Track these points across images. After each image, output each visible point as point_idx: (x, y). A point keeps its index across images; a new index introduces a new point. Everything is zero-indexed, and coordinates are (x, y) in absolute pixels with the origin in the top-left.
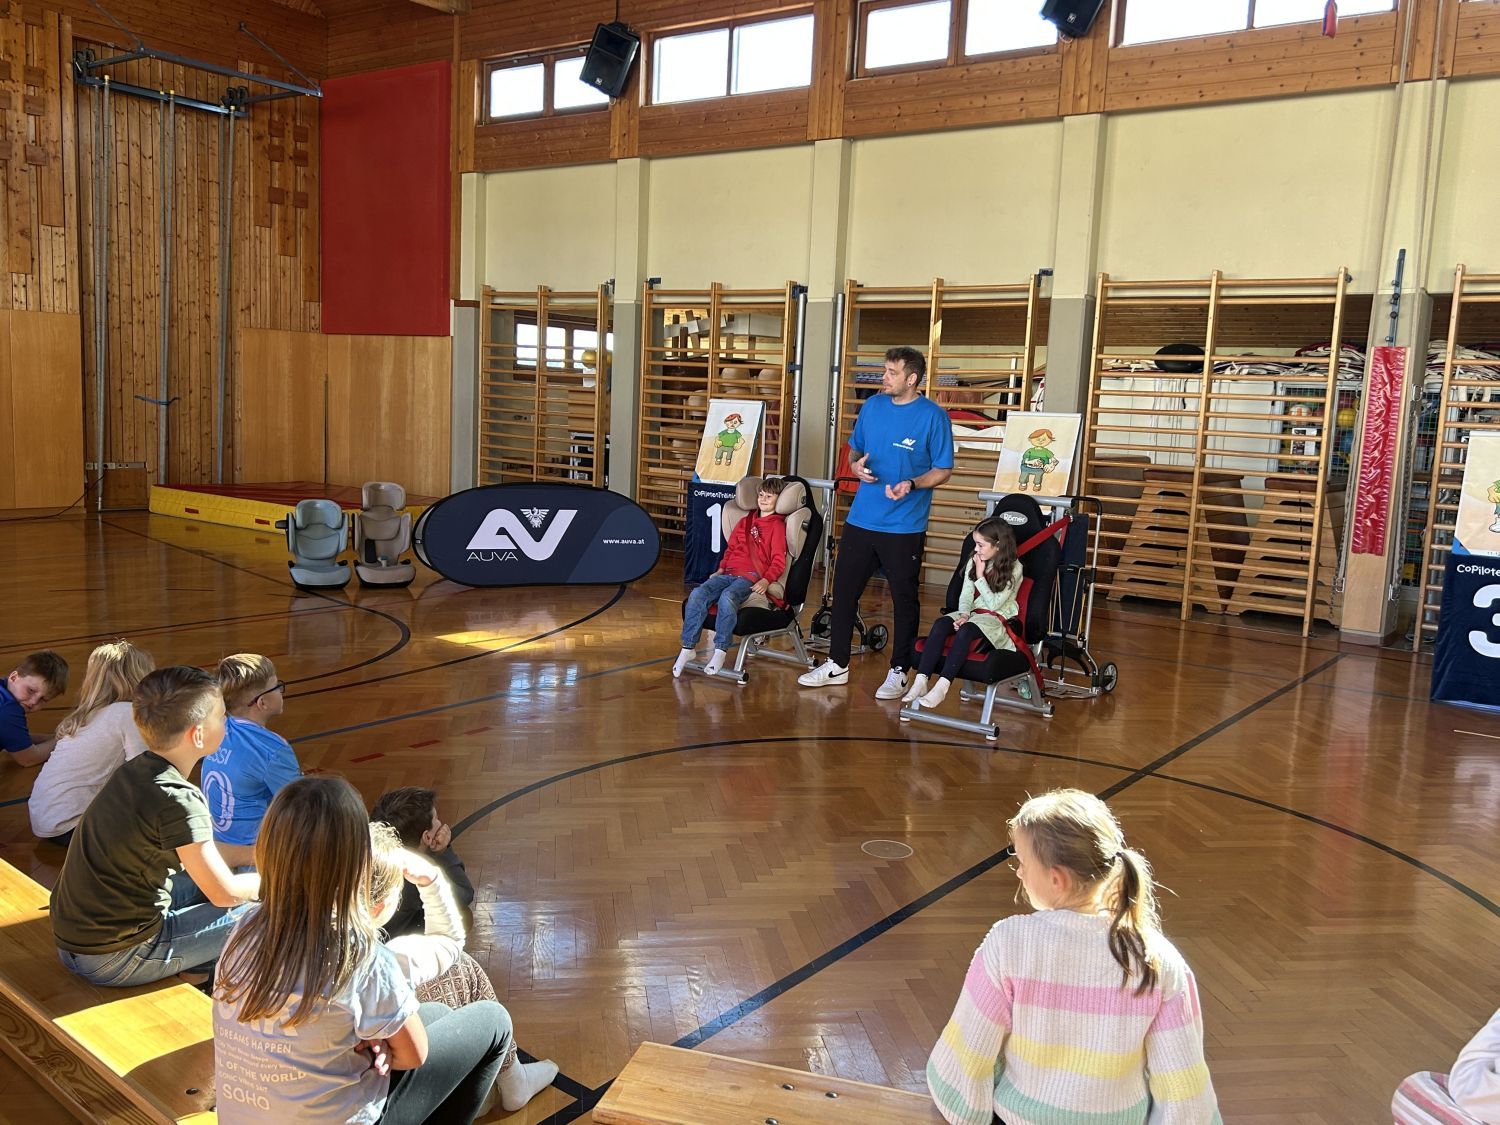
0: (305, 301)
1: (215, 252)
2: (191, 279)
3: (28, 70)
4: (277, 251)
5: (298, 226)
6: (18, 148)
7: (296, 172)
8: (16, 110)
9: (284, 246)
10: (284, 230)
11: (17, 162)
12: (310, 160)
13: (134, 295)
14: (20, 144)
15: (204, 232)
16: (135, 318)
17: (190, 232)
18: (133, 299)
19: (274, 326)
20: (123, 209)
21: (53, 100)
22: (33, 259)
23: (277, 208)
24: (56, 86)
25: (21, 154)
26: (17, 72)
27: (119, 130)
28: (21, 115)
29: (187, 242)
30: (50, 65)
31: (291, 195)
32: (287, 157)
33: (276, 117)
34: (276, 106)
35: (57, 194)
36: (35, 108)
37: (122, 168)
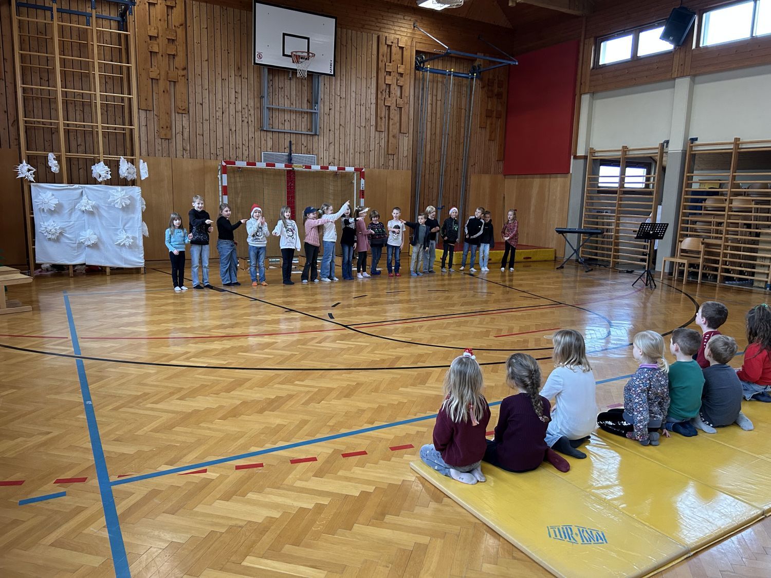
0: (497, 161)
1: (462, 141)
4: (487, 138)
5: (497, 127)
7: (497, 101)
9: (490, 137)
10: (491, 129)
11: (393, 107)
12: (503, 96)
14: (395, 98)
15: (458, 132)
19: (484, 172)
21: (407, 78)
23: (489, 119)
25: (395, 103)
31: (495, 113)
32: (494, 95)
33: (491, 77)
34: (491, 72)
35: (406, 119)
36: (401, 83)
37: (429, 106)
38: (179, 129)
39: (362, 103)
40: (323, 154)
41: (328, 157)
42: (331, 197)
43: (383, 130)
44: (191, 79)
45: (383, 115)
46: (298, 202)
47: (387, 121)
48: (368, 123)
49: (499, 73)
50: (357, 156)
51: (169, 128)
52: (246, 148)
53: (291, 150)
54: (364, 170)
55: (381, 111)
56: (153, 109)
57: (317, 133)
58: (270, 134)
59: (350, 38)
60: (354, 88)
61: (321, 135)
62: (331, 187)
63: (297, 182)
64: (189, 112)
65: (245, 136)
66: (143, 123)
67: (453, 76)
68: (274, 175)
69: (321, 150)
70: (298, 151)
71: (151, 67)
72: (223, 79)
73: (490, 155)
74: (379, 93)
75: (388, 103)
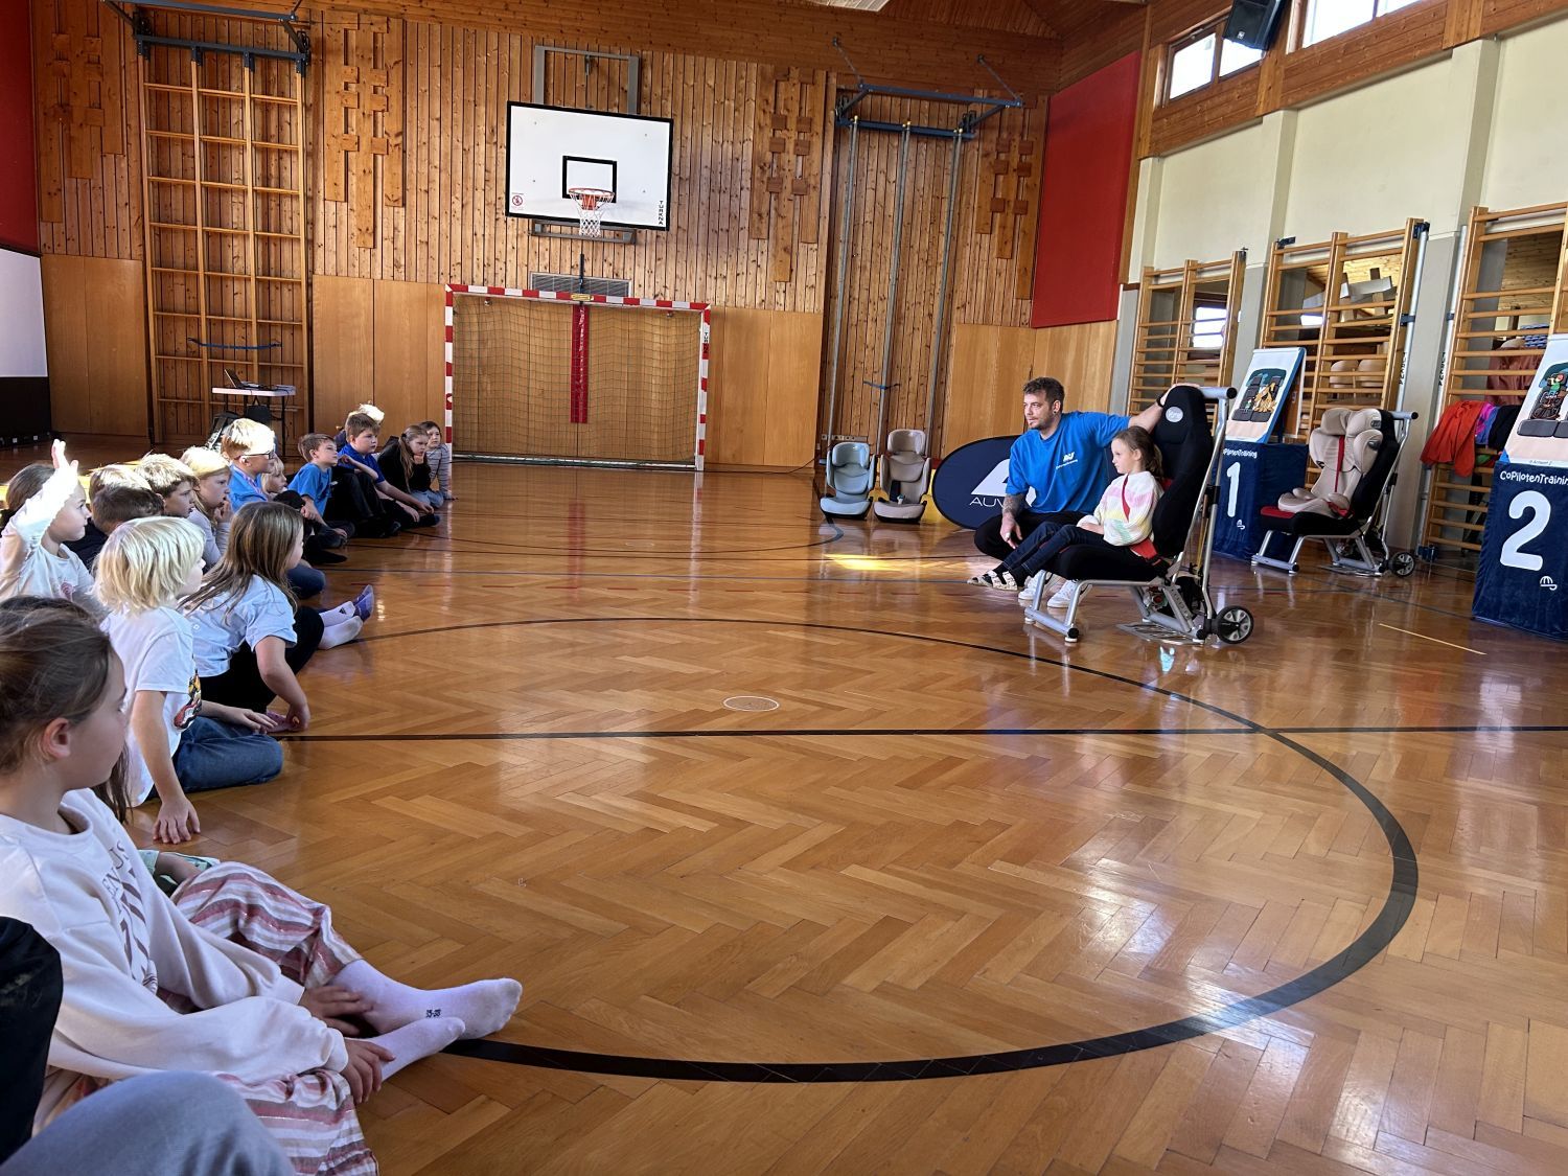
0: (1017, 299)
1: (941, 260)
2: (919, 283)
3: (799, 121)
4: (995, 254)
5: (1017, 231)
6: (788, 183)
7: (1019, 182)
8: (788, 152)
9: (1001, 250)
10: (1002, 235)
11: (786, 193)
12: (1033, 171)
13: (871, 297)
14: (790, 179)
15: (933, 243)
16: (870, 317)
17: (922, 243)
18: (869, 301)
19: (986, 322)
20: (868, 226)
21: (817, 142)
22: (792, 270)
23: (998, 216)
24: (820, 130)
25: (789, 186)
26: (792, 124)
27: (870, 162)
28: (792, 157)
29: (918, 252)
30: (817, 114)
31: (1012, 204)
32: (1011, 169)
33: (1005, 135)
34: (1005, 123)
35: (813, 217)
36: (803, 150)
37: (870, 193)
38: (389, 232)
39: (723, 188)
40: (645, 277)
41: (652, 284)
42: (656, 356)
43: (765, 236)
44: (411, 150)
45: (764, 210)
46: (592, 361)
47: (772, 221)
48: (734, 224)
49: (1024, 126)
50: (711, 282)
51: (371, 230)
52: (500, 265)
53: (582, 270)
54: (709, 308)
55: (760, 203)
56: (346, 200)
57: (634, 242)
58: (545, 242)
59: (702, 72)
60: (706, 161)
61: (640, 245)
62: (657, 336)
63: (593, 327)
64: (404, 205)
65: (500, 246)
66: (332, 222)
67: (912, 134)
68: (550, 313)
69: (640, 271)
70: (596, 271)
71: (346, 132)
72: (464, 149)
73: (1000, 288)
74: (757, 168)
75: (774, 187)
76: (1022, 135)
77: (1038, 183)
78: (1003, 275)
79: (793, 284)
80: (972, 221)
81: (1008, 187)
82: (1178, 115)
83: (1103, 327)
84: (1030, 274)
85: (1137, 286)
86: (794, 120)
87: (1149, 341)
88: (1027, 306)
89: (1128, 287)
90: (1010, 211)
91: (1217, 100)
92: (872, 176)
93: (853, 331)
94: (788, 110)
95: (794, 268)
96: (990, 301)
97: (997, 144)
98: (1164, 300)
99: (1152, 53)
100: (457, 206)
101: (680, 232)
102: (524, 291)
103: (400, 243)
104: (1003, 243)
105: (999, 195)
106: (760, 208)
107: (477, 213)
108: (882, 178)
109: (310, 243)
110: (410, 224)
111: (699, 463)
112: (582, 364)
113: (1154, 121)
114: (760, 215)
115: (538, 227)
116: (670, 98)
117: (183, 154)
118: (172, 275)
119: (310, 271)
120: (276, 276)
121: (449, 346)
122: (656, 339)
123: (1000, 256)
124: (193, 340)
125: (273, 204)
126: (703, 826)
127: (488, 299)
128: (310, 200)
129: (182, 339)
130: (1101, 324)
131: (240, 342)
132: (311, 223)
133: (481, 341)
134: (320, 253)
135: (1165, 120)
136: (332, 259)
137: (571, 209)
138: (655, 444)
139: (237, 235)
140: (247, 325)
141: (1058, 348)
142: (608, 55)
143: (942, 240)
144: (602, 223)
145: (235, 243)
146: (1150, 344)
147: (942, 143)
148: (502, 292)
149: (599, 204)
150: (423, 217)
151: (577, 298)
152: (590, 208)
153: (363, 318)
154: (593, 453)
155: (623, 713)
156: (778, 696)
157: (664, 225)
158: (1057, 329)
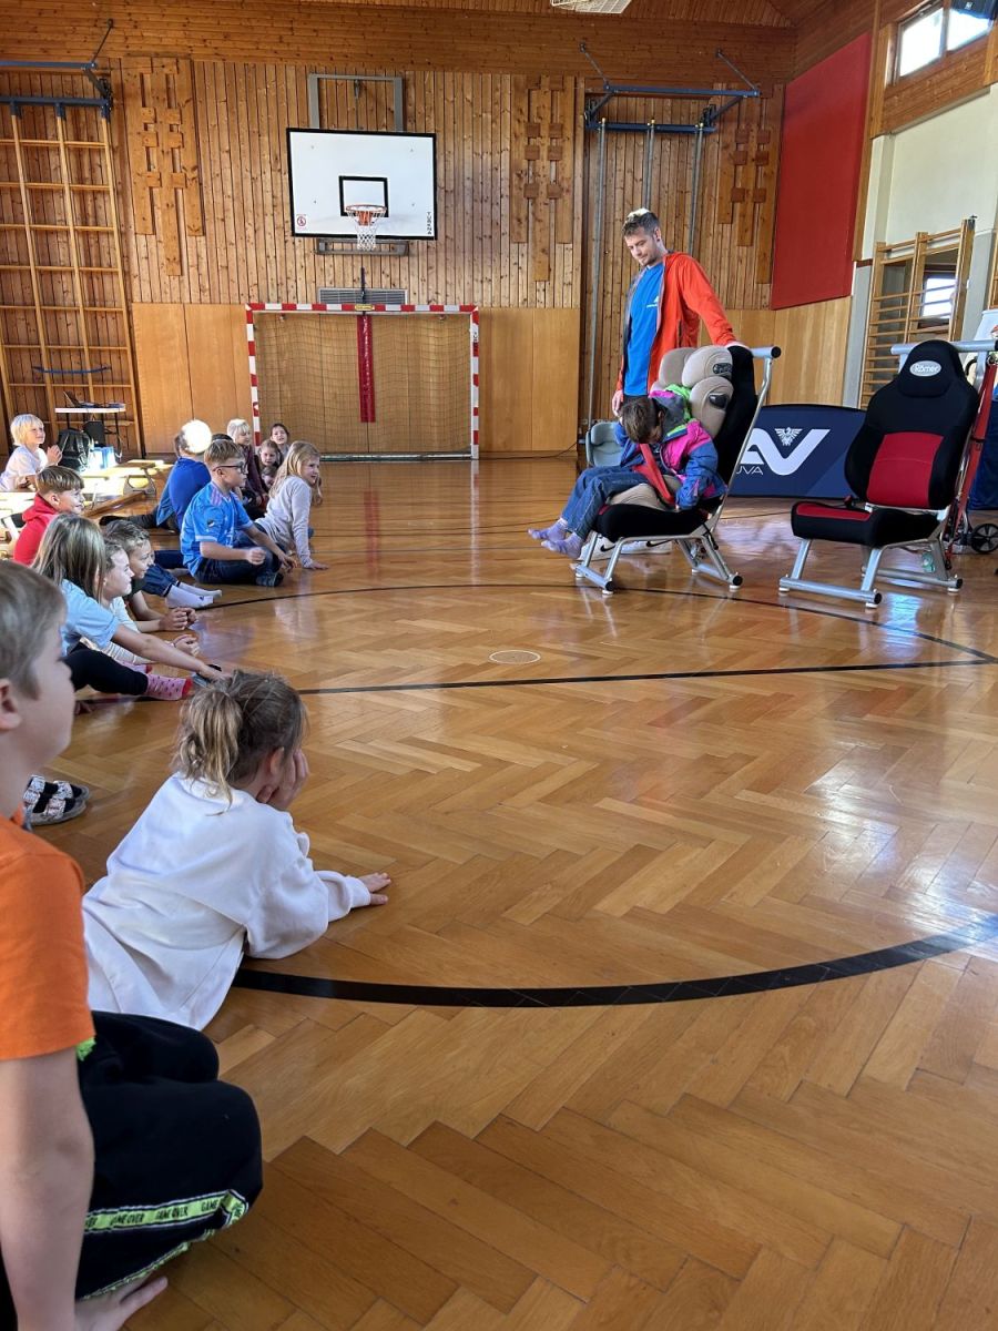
3: (551, 127)
4: (736, 243)
6: (543, 189)
7: (757, 171)
8: (543, 159)
9: (741, 238)
10: (742, 223)
11: (542, 198)
14: (545, 184)
15: (679, 235)
21: (568, 146)
22: (550, 270)
23: (738, 206)
24: (571, 135)
25: (545, 192)
27: (618, 162)
28: (546, 163)
30: (567, 120)
31: (751, 193)
32: (749, 159)
33: (743, 126)
34: (743, 116)
35: (567, 218)
36: (556, 156)
37: (619, 191)
38: (193, 260)
39: (484, 197)
40: (418, 288)
41: (425, 291)
42: (433, 357)
43: (524, 240)
44: (206, 182)
45: (523, 215)
46: (377, 367)
47: (531, 225)
48: (496, 231)
49: (761, 116)
50: (477, 286)
51: (178, 259)
52: (291, 283)
53: (363, 283)
54: (476, 309)
55: (519, 208)
56: (154, 233)
57: (407, 253)
58: (329, 259)
59: (460, 87)
60: (468, 173)
61: (413, 256)
62: (431, 339)
63: (375, 334)
64: (204, 234)
65: (290, 266)
66: (143, 254)
67: (656, 131)
68: (337, 324)
69: (414, 280)
70: (376, 283)
71: (149, 170)
72: (252, 178)
73: (741, 274)
74: (514, 176)
75: (531, 193)
76: (759, 126)
77: (775, 171)
78: (744, 261)
79: (552, 282)
80: (714, 213)
81: (748, 177)
82: (908, 92)
83: (837, 303)
84: (769, 260)
85: (869, 262)
86: (547, 127)
87: (881, 313)
88: (767, 289)
89: (861, 264)
90: (749, 200)
91: (945, 74)
92: (620, 176)
93: (607, 323)
94: (540, 118)
95: (552, 268)
96: (732, 287)
97: (736, 135)
98: (897, 275)
99: (882, 32)
100: (250, 231)
101: (448, 241)
102: (313, 306)
103: (204, 269)
104: (743, 231)
105: (739, 186)
106: (519, 214)
107: (268, 237)
108: (629, 176)
109: (126, 274)
110: (211, 251)
111: (474, 451)
112: (368, 369)
113: (885, 99)
114: (519, 220)
115: (322, 246)
116: (432, 115)
117: (13, 202)
118: (14, 311)
119: (129, 300)
120: (101, 306)
121: (252, 360)
122: (431, 341)
123: (741, 244)
124: (38, 368)
125: (92, 241)
126: (467, 766)
127: (283, 315)
128: (123, 234)
129: (27, 366)
130: (836, 301)
131: (76, 367)
132: (125, 257)
133: (279, 353)
134: (135, 282)
135: (896, 98)
136: (146, 287)
137: (348, 226)
138: (436, 437)
139: (65, 272)
140: (81, 351)
141: (796, 327)
142: (373, 78)
143: (687, 232)
144: (378, 237)
145: (64, 278)
146: (882, 316)
147: (684, 139)
148: (293, 307)
149: (373, 219)
150: (221, 244)
151: (360, 308)
152: (366, 223)
153: (177, 340)
154: (382, 447)
155: (399, 669)
156: (538, 649)
157: (433, 235)
158: (796, 309)
